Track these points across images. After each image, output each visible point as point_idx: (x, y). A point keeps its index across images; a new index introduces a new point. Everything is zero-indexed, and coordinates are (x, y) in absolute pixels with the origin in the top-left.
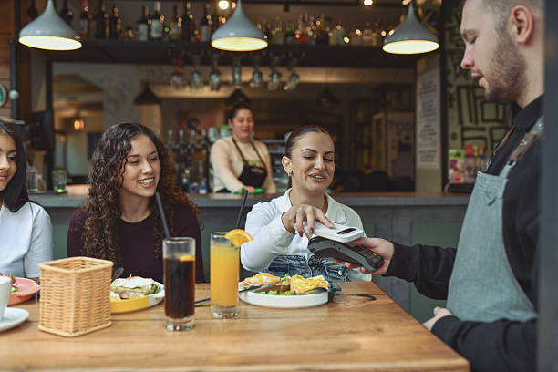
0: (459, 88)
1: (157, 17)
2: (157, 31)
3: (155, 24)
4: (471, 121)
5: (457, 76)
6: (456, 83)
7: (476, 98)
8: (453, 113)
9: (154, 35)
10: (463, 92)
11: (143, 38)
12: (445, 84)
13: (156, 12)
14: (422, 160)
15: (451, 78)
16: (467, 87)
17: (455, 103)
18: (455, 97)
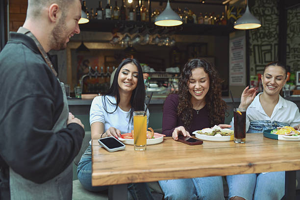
0: (254, 46)
1: (108, 7)
2: (109, 14)
3: (108, 11)
4: (260, 62)
5: (253, 40)
6: (253, 44)
7: (262, 51)
8: (252, 58)
9: (107, 16)
10: (256, 48)
11: (100, 18)
12: (248, 44)
13: (108, 5)
14: (233, 81)
15: (251, 41)
16: (258, 45)
17: (253, 53)
18: (252, 50)
